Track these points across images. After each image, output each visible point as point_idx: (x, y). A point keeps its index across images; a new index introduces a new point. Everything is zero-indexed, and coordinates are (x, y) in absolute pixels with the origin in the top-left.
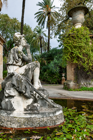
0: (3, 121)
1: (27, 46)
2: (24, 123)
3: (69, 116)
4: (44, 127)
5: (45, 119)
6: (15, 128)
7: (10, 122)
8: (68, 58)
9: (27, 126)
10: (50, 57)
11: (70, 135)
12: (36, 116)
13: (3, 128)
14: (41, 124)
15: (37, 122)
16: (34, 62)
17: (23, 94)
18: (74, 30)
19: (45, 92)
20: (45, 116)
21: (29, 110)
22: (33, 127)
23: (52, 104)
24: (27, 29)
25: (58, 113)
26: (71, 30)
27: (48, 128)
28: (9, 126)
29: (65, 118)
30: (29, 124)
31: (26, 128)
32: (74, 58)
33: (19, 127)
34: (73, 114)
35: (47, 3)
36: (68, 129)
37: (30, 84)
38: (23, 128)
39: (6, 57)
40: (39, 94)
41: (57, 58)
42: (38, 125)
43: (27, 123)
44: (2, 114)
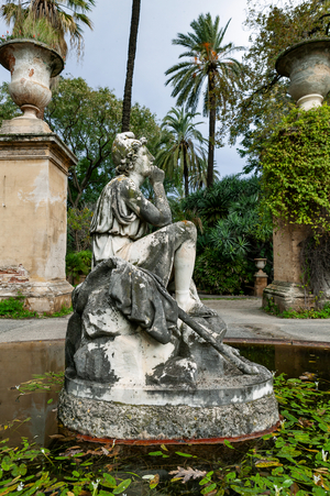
0: (79, 413)
1: (156, 173)
2: (148, 423)
3: (294, 404)
4: (213, 440)
5: (216, 412)
6: (118, 440)
7: (103, 417)
8: (278, 208)
9: (155, 433)
10: (214, 205)
11: (306, 469)
12: (187, 400)
13: (80, 438)
14: (204, 427)
15: (188, 420)
16: (179, 224)
17: (144, 329)
18: (296, 117)
19: (214, 320)
20: (215, 403)
21: (164, 381)
22: (177, 437)
23: (239, 361)
24: (141, 121)
25: (257, 394)
26: (285, 118)
27: (226, 442)
28: (99, 432)
29: (280, 410)
30: (163, 428)
31: (152, 440)
32: (298, 206)
33: (129, 437)
34: (306, 397)
35: (207, 35)
36: (297, 449)
37: (164, 296)
38: (145, 440)
39: (74, 210)
40: (195, 329)
41: (237, 210)
42: (194, 433)
43: (157, 423)
44: (75, 393)
